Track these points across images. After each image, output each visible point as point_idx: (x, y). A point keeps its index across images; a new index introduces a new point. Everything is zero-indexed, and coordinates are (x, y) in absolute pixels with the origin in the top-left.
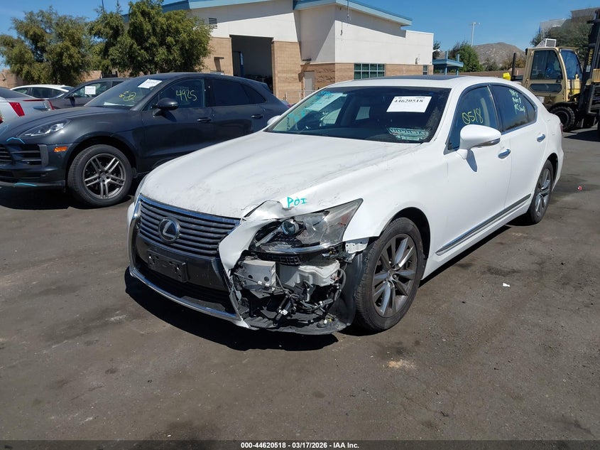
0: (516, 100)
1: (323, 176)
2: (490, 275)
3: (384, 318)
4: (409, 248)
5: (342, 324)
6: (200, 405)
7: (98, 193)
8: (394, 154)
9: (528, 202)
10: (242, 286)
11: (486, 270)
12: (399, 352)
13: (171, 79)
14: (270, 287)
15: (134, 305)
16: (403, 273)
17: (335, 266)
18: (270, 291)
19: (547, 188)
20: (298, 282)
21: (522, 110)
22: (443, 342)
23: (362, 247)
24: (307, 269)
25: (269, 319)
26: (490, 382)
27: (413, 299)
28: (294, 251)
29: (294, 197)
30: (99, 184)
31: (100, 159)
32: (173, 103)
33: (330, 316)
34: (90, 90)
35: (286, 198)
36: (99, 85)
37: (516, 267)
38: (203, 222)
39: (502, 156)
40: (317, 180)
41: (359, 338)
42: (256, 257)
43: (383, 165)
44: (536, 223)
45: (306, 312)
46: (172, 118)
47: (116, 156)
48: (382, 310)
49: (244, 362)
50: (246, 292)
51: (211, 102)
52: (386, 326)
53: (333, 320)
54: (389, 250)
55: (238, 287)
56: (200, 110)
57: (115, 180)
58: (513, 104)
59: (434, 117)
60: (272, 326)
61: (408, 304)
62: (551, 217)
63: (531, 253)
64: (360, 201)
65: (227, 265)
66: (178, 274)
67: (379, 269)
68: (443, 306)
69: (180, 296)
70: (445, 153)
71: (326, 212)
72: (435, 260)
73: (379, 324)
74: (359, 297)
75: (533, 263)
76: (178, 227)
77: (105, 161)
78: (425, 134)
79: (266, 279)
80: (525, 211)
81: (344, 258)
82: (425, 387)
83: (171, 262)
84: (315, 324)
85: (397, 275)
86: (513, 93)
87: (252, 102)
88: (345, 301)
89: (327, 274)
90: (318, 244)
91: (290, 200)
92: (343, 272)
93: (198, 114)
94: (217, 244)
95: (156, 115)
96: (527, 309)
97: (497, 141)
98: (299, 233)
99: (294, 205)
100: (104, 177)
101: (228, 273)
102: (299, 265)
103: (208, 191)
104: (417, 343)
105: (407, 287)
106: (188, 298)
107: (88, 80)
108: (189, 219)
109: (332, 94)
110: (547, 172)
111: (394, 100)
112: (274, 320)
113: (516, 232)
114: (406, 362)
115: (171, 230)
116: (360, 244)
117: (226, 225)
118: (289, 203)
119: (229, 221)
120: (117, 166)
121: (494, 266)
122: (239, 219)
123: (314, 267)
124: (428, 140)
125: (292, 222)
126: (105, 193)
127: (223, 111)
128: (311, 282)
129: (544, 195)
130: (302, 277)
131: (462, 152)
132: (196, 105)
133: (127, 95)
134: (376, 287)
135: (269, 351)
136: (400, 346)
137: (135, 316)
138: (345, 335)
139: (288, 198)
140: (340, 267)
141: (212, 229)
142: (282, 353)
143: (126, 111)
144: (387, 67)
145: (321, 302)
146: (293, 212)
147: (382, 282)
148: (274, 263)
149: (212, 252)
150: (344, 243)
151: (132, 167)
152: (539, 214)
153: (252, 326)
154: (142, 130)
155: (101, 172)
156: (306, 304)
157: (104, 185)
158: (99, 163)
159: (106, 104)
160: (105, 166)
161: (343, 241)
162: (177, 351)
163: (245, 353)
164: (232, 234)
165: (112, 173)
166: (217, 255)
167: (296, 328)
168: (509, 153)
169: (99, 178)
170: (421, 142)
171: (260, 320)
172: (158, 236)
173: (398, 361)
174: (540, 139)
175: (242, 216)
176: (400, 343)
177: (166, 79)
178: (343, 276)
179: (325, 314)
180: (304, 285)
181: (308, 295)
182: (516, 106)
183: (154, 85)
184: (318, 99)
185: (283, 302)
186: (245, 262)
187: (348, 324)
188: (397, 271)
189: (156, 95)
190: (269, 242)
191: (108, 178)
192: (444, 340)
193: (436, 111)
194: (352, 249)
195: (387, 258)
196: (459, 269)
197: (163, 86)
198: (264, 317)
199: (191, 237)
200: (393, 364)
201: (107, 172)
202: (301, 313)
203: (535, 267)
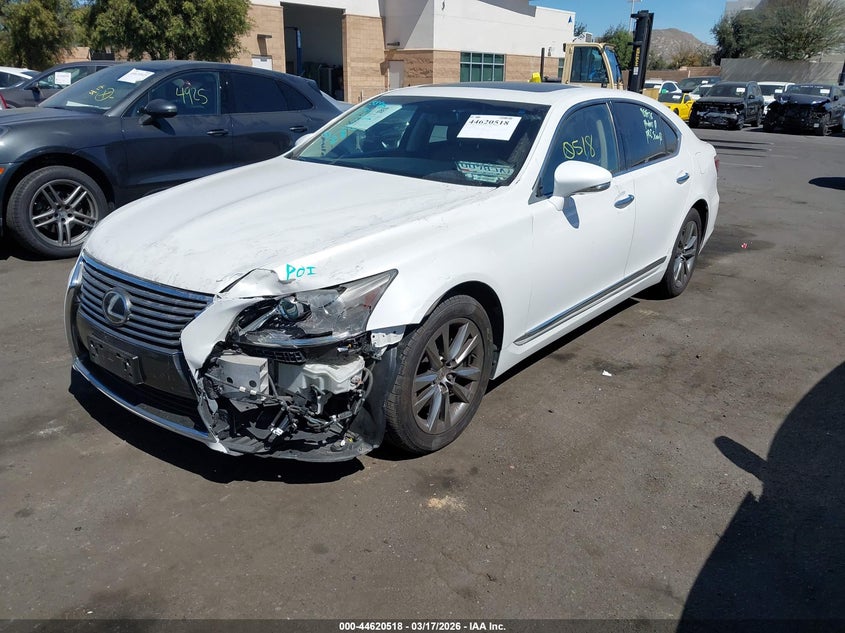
0: (650, 124)
1: (346, 234)
2: (595, 372)
3: (431, 436)
4: (470, 337)
5: (367, 445)
6: (145, 565)
7: (55, 236)
8: (455, 203)
9: (662, 268)
10: (218, 393)
11: (591, 364)
12: (447, 483)
13: (168, 70)
14: (258, 396)
15: (78, 411)
16: (463, 372)
17: (358, 365)
18: (259, 401)
19: (692, 247)
20: (304, 386)
21: (657, 137)
22: (510, 470)
23: (396, 339)
24: (316, 369)
25: (260, 440)
26: (563, 531)
27: (476, 407)
28: (295, 343)
29: (297, 264)
30: (55, 223)
31: (56, 187)
32: (170, 107)
33: (351, 434)
34: (63, 78)
35: (285, 267)
36: (77, 71)
37: (635, 360)
38: (162, 298)
39: (621, 204)
40: (335, 240)
41: (394, 464)
42: (240, 350)
43: (436, 220)
44: (673, 296)
45: (312, 430)
46: (168, 128)
47: (82, 183)
48: (428, 425)
49: (222, 500)
50: (224, 402)
51: (229, 106)
52: (434, 445)
53: (354, 440)
54: (440, 342)
55: (212, 393)
56: (212, 118)
57: (82, 219)
58: (644, 129)
59: (520, 148)
60: (263, 450)
61: (468, 416)
62: (698, 287)
63: (660, 340)
64: (394, 273)
65: (192, 363)
66: (128, 373)
67: (424, 368)
68: (522, 416)
69: (135, 403)
70: (531, 202)
71: (340, 288)
72: (511, 353)
73: (423, 445)
74: (392, 409)
75: (658, 355)
76: (128, 304)
77: (65, 190)
78: (508, 171)
79: (253, 384)
80: (658, 280)
81: (372, 353)
82: (473, 537)
83: (118, 355)
84: (329, 445)
85: (454, 375)
86: (646, 113)
87: (291, 107)
88: (370, 413)
89: (345, 376)
90: (330, 334)
91: (291, 269)
92: (369, 373)
93: (207, 124)
94: (179, 330)
95: (145, 124)
96: (636, 423)
97: (606, 186)
98: (302, 318)
99: (296, 277)
100: (64, 214)
101: (195, 375)
102: (304, 363)
103: (175, 250)
104: (474, 471)
105: (468, 391)
106: (146, 406)
107: (69, 61)
108: (143, 293)
109: (387, 106)
110: (693, 226)
111: (470, 119)
112: (266, 442)
113: (645, 308)
114: (453, 499)
115: (119, 308)
116: (392, 335)
117: (193, 303)
118: (288, 273)
119: (198, 297)
120: (84, 198)
121: (603, 358)
122: (213, 295)
123: (326, 367)
124: (508, 182)
125: (292, 301)
126: (65, 238)
127: (247, 121)
128: (321, 388)
129: (687, 258)
130: (310, 381)
131: (557, 201)
132: (208, 110)
133: (102, 91)
134: (419, 392)
135: (261, 484)
136: (450, 475)
137: (76, 428)
138: (376, 460)
139: (288, 266)
140: (366, 366)
141: (174, 309)
142: (280, 486)
143: (97, 117)
144: (508, 59)
145: (334, 417)
146: (294, 287)
147: (430, 385)
148: (265, 360)
149: (173, 342)
150: (370, 332)
151: (108, 201)
152: (679, 284)
153: (231, 450)
154: (121, 146)
155: (59, 207)
156: (311, 419)
157: (64, 226)
158: (56, 194)
159: (70, 104)
160: (66, 197)
161: (368, 329)
162: (129, 482)
163: (226, 486)
164: (201, 317)
165: (77, 209)
166: (179, 347)
167: (299, 453)
168: (632, 200)
169: (56, 215)
170: (497, 185)
171: (247, 441)
172: (102, 316)
173: (442, 497)
174: (681, 180)
175: (216, 292)
176: (451, 471)
177: (161, 70)
178: (368, 378)
179: (344, 431)
180: (312, 392)
181: (319, 405)
182: (648, 132)
183: (142, 78)
184: (368, 112)
185: (278, 416)
186: (222, 358)
187: (376, 446)
188: (454, 368)
189: (146, 93)
190: (259, 330)
191: (70, 215)
192: (512, 467)
193: (525, 139)
194: (380, 342)
195: (435, 351)
196: (554, 361)
197: (155, 81)
198: (252, 436)
199: (145, 319)
200: (435, 503)
201: (67, 207)
202: (306, 431)
203: (662, 361)
